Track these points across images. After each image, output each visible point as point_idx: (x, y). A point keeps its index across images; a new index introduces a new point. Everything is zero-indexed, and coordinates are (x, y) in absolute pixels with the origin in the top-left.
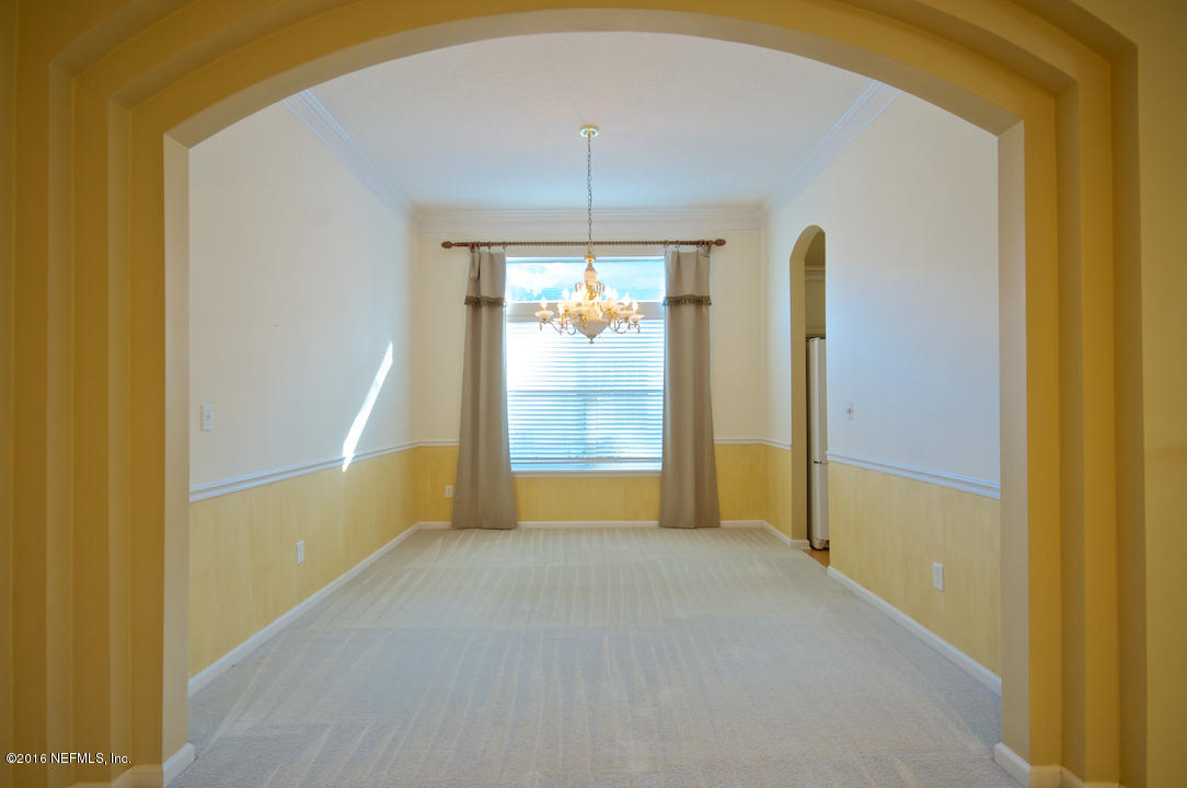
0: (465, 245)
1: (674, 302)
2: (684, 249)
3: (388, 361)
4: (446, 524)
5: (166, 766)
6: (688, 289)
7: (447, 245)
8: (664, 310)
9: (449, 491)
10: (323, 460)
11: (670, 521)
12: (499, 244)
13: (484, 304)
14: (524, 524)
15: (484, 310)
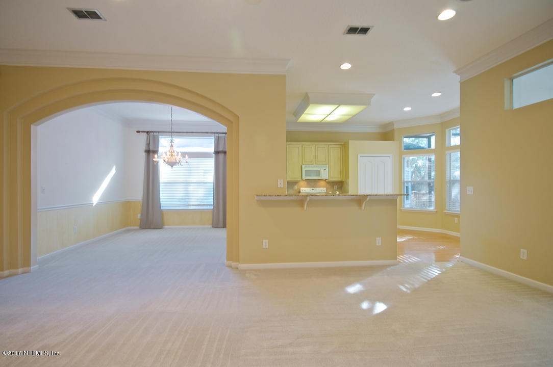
0: (145, 132)
1: (217, 153)
2: (220, 135)
3: (113, 171)
4: (138, 227)
5: (31, 268)
6: (221, 149)
7: (138, 132)
8: (214, 155)
9: (139, 216)
10: (85, 203)
11: (215, 225)
12: (157, 132)
13: (151, 151)
14: (166, 227)
15: (151, 154)
